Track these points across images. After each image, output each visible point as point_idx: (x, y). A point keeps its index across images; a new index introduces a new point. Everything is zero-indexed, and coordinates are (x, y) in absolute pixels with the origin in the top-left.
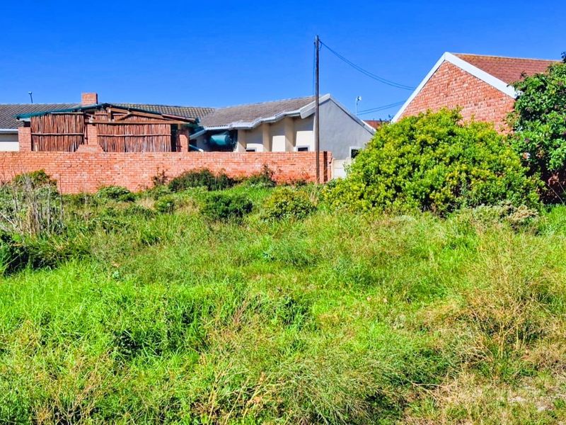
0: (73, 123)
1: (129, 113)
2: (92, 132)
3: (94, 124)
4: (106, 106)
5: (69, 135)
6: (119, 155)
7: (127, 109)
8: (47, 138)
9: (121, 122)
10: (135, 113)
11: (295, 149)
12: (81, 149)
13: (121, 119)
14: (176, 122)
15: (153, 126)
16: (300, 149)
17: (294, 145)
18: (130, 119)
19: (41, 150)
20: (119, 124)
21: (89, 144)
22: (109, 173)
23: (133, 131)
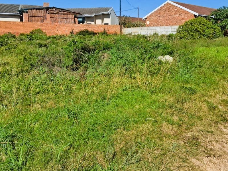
0: (42, 13)
1: (61, 10)
2: (48, 16)
3: (49, 14)
4: (53, 8)
5: (41, 17)
6: (58, 24)
7: (60, 9)
8: (33, 17)
9: (58, 13)
10: (63, 10)
11: (103, 24)
12: (45, 22)
13: (58, 12)
14: (76, 14)
15: (68, 15)
16: (105, 24)
17: (103, 23)
18: (61, 12)
19: (31, 21)
20: (57, 14)
21: (47, 20)
22: (54, 30)
23: (62, 16)
